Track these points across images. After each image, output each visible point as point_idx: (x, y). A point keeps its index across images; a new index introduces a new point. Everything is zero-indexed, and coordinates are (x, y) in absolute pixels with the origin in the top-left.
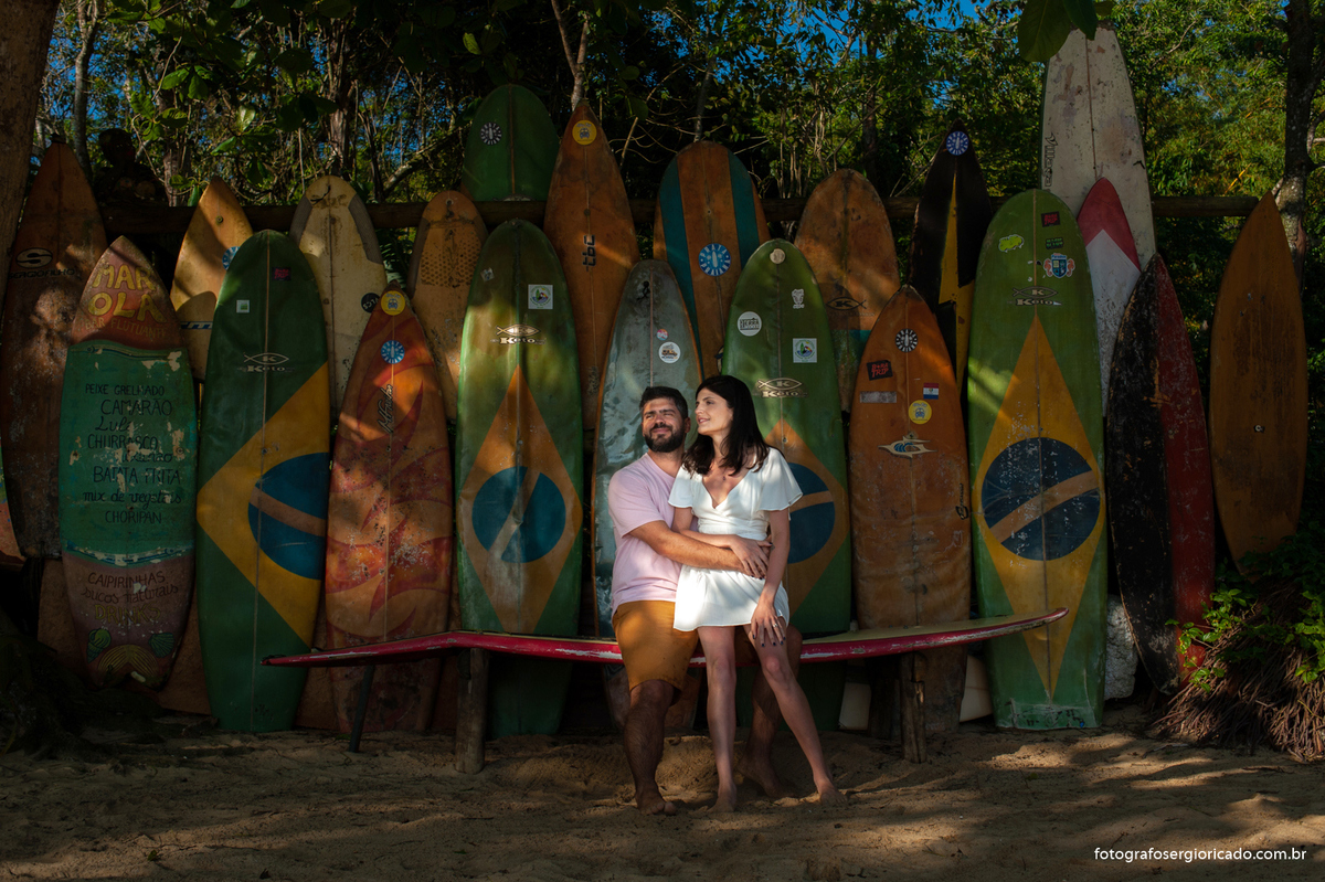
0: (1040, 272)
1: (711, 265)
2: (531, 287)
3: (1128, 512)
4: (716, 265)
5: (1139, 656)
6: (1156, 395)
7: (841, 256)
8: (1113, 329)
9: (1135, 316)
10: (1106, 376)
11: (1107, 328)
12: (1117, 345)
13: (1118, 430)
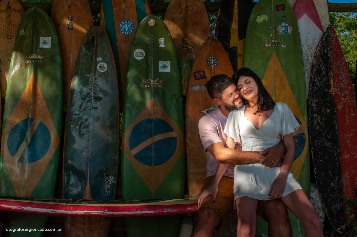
0: (276, 32)
1: (125, 30)
2: (41, 38)
3: (319, 144)
4: (127, 30)
5: (325, 214)
6: (332, 89)
7: (184, 27)
8: (311, 59)
9: (321, 52)
10: (308, 80)
11: (308, 58)
12: (313, 66)
13: (314, 105)
